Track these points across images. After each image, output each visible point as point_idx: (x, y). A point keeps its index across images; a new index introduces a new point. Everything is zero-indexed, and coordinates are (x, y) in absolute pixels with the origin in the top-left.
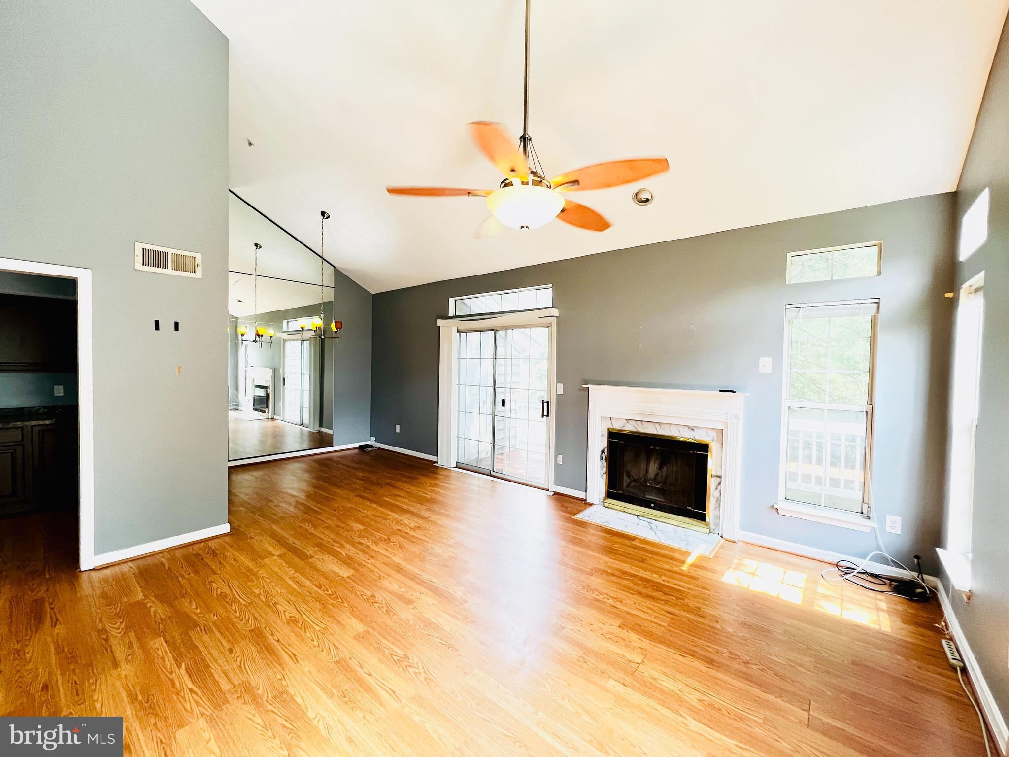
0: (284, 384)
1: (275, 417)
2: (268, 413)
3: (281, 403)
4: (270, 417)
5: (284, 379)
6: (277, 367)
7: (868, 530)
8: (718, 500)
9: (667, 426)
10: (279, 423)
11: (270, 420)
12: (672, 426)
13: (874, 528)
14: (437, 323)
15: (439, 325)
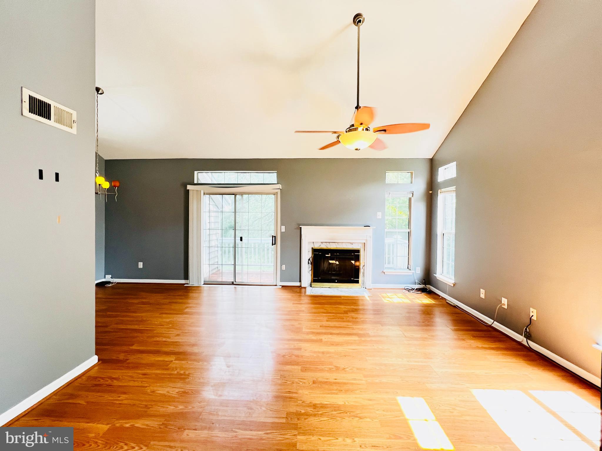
7: (411, 274)
8: (364, 273)
9: (341, 243)
12: (343, 243)
13: (413, 273)
14: (186, 187)
15: (188, 189)
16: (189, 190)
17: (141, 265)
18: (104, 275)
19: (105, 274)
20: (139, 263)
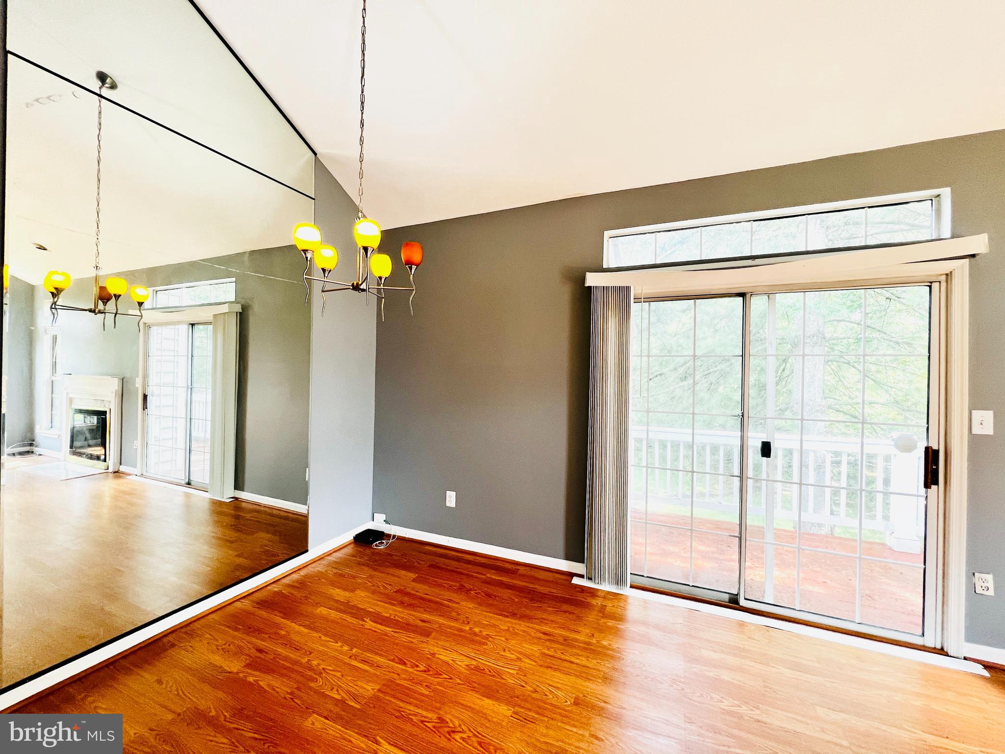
0: (145, 407)
1: (122, 468)
2: (105, 460)
3: (138, 444)
4: (111, 470)
5: (145, 397)
6: (127, 375)
10: (132, 481)
11: (111, 475)
14: (583, 280)
15: (587, 284)
16: (590, 287)
17: (451, 499)
18: (371, 516)
19: (373, 510)
20: (448, 492)
